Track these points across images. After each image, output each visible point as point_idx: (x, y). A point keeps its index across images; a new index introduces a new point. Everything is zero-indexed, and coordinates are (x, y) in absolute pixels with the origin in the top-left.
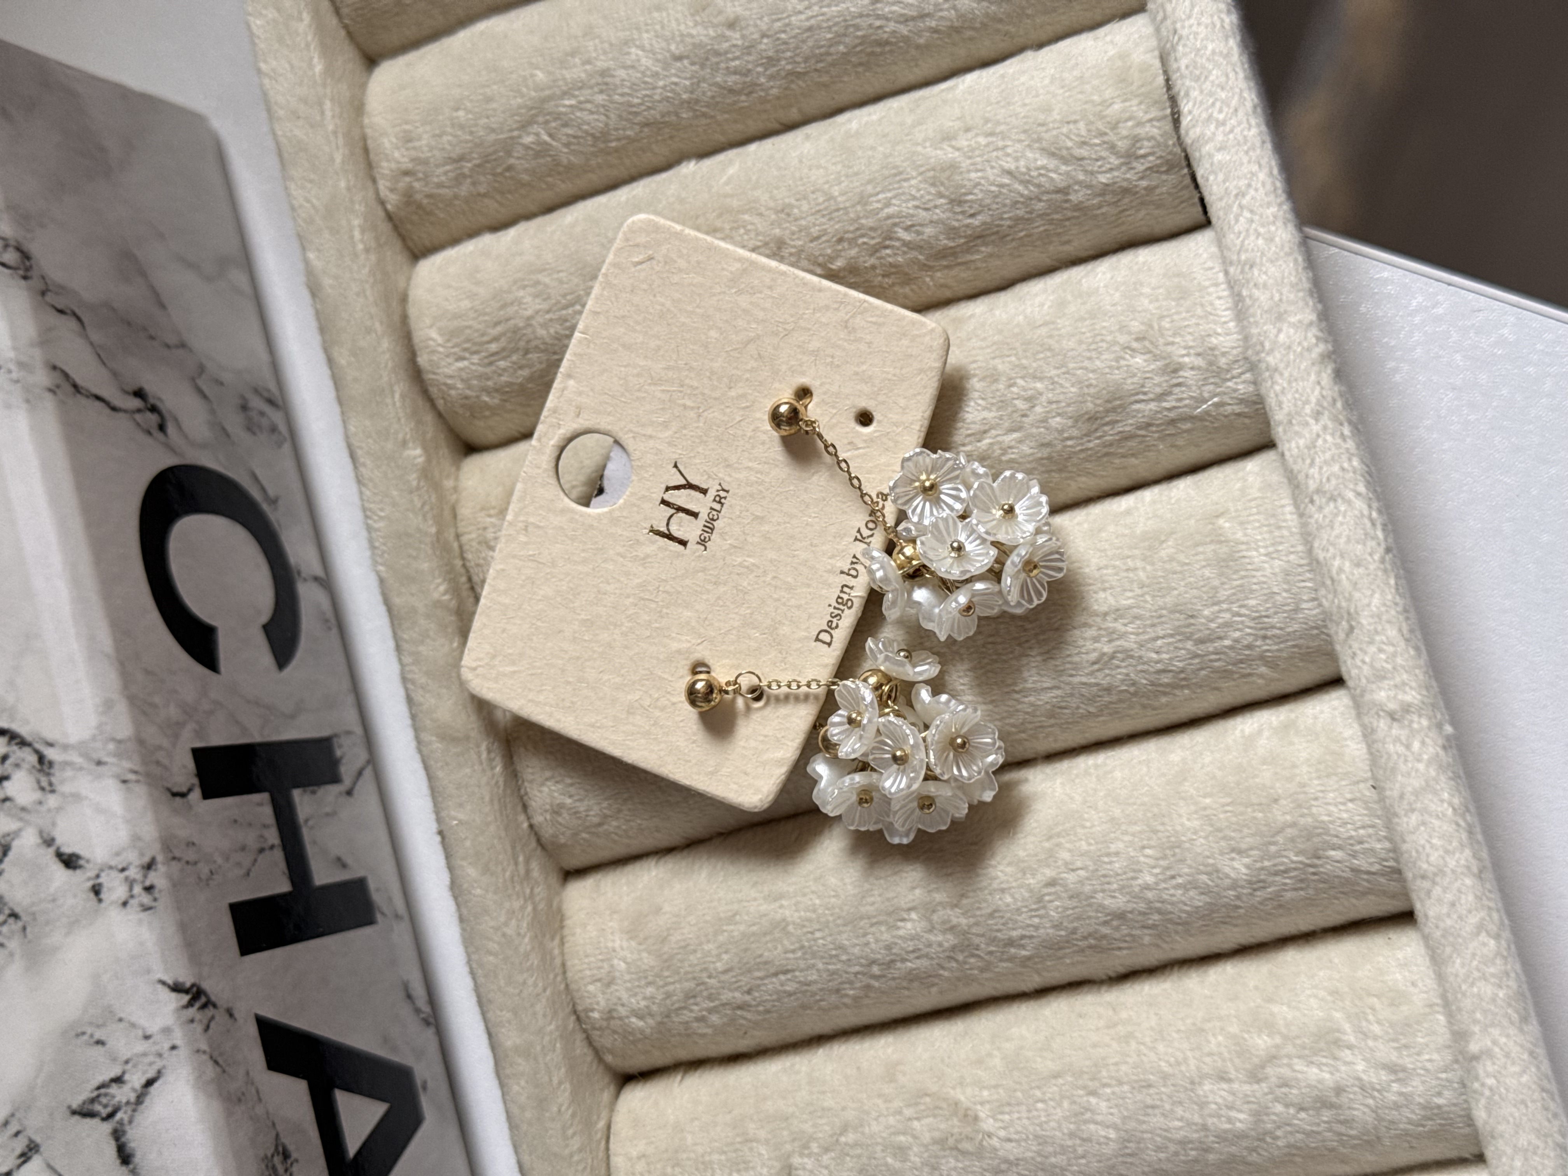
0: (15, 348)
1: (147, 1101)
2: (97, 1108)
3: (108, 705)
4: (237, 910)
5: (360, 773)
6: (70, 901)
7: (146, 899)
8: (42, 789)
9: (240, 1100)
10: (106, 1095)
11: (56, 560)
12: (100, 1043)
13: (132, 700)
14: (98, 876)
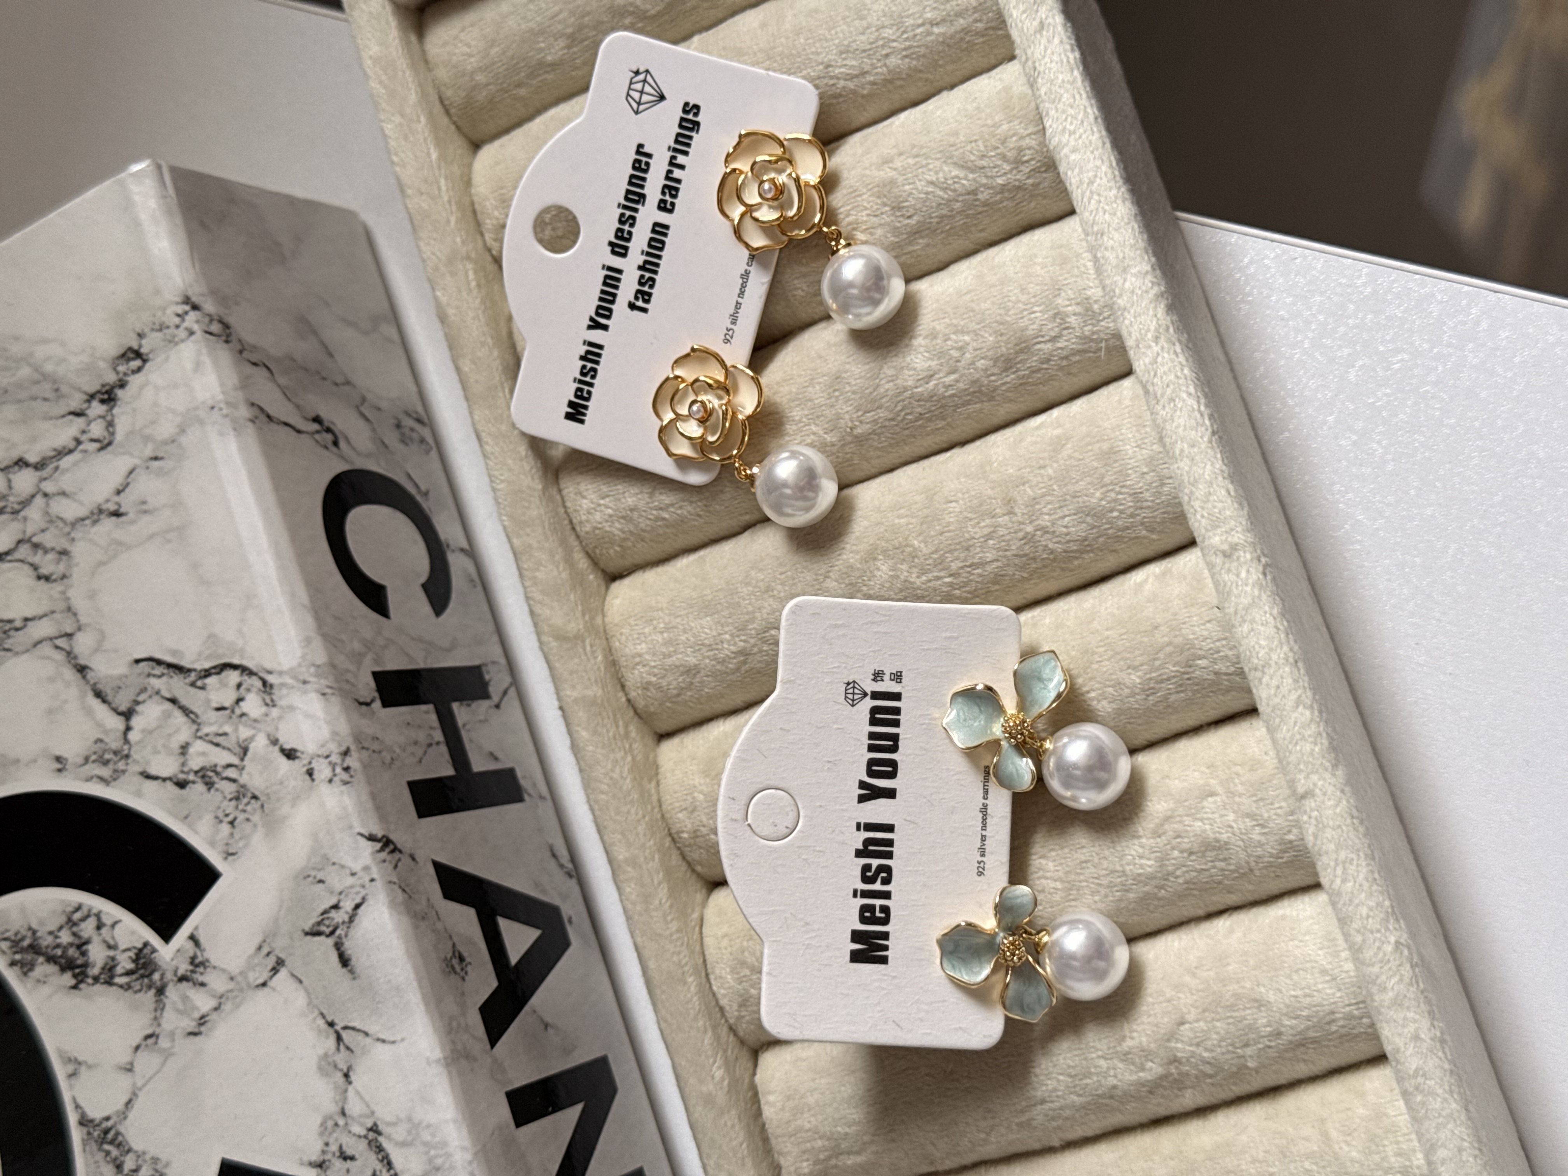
0: (223, 393)
1: (357, 918)
2: (323, 928)
3: (308, 641)
4: (413, 786)
5: (505, 693)
6: (293, 783)
7: (345, 776)
8: (267, 705)
9: (423, 918)
10: (328, 918)
11: (263, 540)
12: (321, 881)
13: (325, 637)
14: (310, 763)
